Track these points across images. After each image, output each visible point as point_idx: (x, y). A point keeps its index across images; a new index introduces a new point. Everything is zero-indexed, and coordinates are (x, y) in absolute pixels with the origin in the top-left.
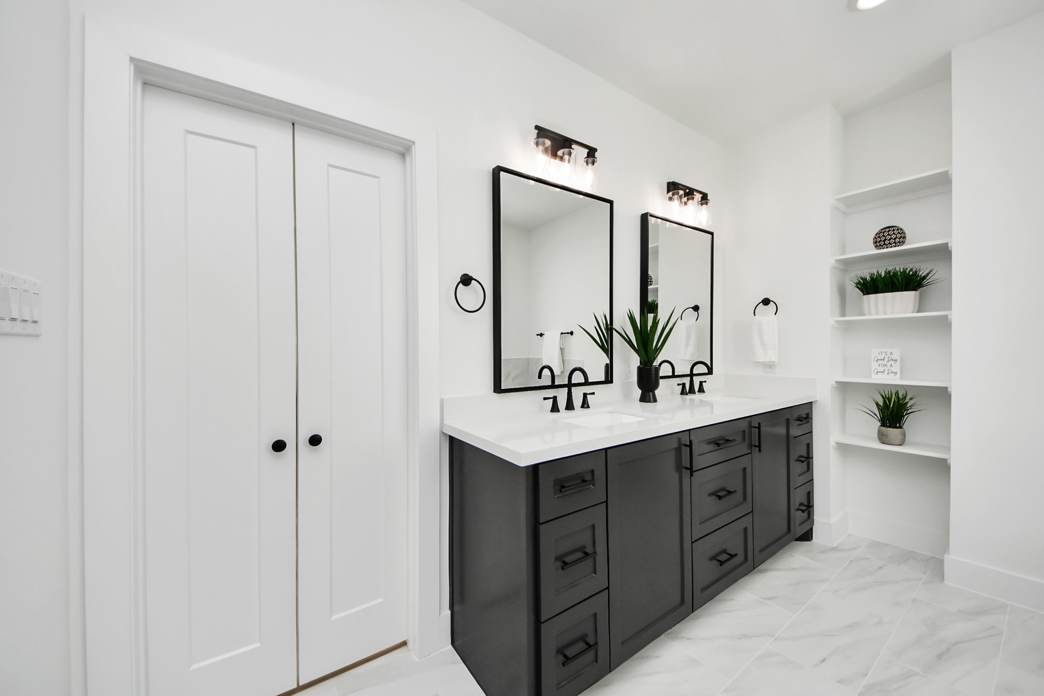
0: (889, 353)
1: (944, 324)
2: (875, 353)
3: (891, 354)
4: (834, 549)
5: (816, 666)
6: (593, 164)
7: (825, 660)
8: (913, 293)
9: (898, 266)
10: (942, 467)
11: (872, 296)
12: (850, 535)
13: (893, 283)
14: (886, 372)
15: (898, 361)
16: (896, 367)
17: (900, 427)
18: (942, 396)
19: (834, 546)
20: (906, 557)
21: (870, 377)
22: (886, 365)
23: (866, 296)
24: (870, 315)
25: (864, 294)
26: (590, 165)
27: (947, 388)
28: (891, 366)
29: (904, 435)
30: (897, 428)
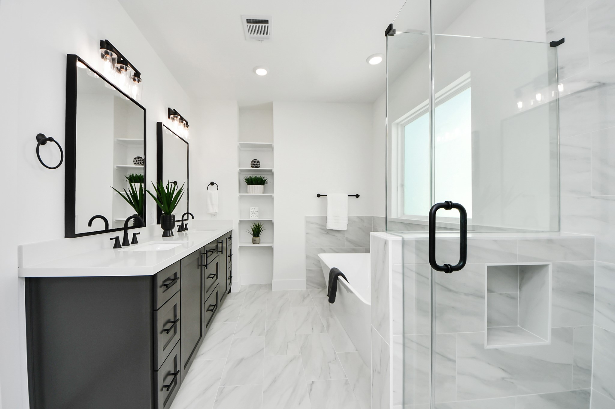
0: (255, 209)
1: (271, 197)
2: (251, 208)
3: (256, 209)
4: (239, 292)
5: (251, 335)
6: (139, 82)
7: (252, 331)
8: (262, 186)
9: (258, 175)
10: (271, 248)
11: (251, 186)
12: (242, 285)
13: (257, 182)
14: (254, 216)
15: (258, 212)
16: (257, 214)
17: (259, 237)
18: (271, 223)
19: (239, 291)
20: (260, 286)
21: (250, 218)
22: (254, 213)
23: (248, 186)
24: (250, 193)
25: (248, 185)
26: (136, 82)
27: (272, 220)
28: (256, 213)
29: (260, 239)
30: (257, 237)
